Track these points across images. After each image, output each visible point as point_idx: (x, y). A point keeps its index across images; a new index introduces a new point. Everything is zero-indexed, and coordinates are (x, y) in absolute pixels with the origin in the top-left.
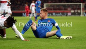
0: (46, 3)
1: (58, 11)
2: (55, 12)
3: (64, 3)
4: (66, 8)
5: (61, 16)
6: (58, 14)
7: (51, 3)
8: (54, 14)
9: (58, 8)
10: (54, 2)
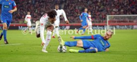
0: (109, 14)
1: (122, 23)
2: (118, 25)
3: (129, 14)
4: (132, 20)
5: (126, 29)
6: (123, 27)
7: (114, 14)
8: (118, 27)
9: (122, 20)
10: (118, 13)
